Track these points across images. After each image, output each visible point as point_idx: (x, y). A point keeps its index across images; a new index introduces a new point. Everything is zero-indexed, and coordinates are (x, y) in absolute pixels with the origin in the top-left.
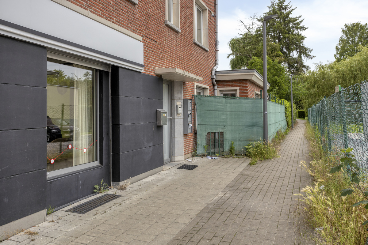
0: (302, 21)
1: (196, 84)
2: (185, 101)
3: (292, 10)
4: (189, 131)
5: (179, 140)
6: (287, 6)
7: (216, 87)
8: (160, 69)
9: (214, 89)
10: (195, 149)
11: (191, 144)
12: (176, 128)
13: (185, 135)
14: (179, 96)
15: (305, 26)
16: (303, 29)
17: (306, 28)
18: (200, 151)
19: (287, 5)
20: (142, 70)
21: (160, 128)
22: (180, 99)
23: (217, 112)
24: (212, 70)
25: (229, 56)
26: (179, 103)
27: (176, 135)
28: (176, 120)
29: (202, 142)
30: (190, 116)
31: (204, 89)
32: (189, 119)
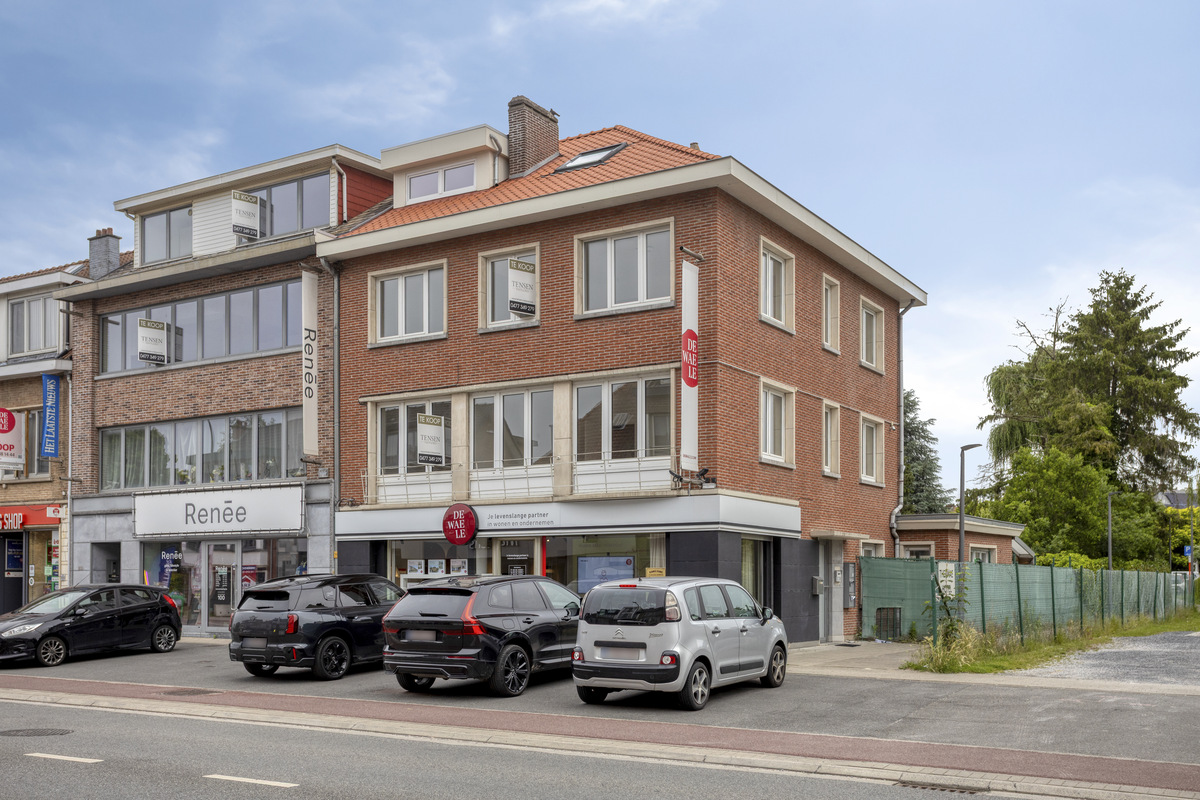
0: (1184, 333)
1: (862, 541)
2: (846, 566)
3: (1151, 307)
4: (851, 605)
5: (838, 616)
6: (1137, 295)
7: (897, 541)
8: (819, 531)
9: (895, 545)
10: (859, 630)
11: (854, 624)
12: (833, 600)
13: (846, 609)
14: (839, 559)
15: (1191, 350)
16: (1183, 356)
17: (1193, 355)
18: (866, 632)
19: (1137, 292)
20: (799, 536)
21: (816, 597)
22: (839, 562)
23: (892, 581)
24: (891, 514)
25: (984, 422)
26: (838, 568)
27: (834, 609)
28: (834, 590)
29: (870, 620)
30: (852, 585)
31: (876, 546)
32: (851, 589)
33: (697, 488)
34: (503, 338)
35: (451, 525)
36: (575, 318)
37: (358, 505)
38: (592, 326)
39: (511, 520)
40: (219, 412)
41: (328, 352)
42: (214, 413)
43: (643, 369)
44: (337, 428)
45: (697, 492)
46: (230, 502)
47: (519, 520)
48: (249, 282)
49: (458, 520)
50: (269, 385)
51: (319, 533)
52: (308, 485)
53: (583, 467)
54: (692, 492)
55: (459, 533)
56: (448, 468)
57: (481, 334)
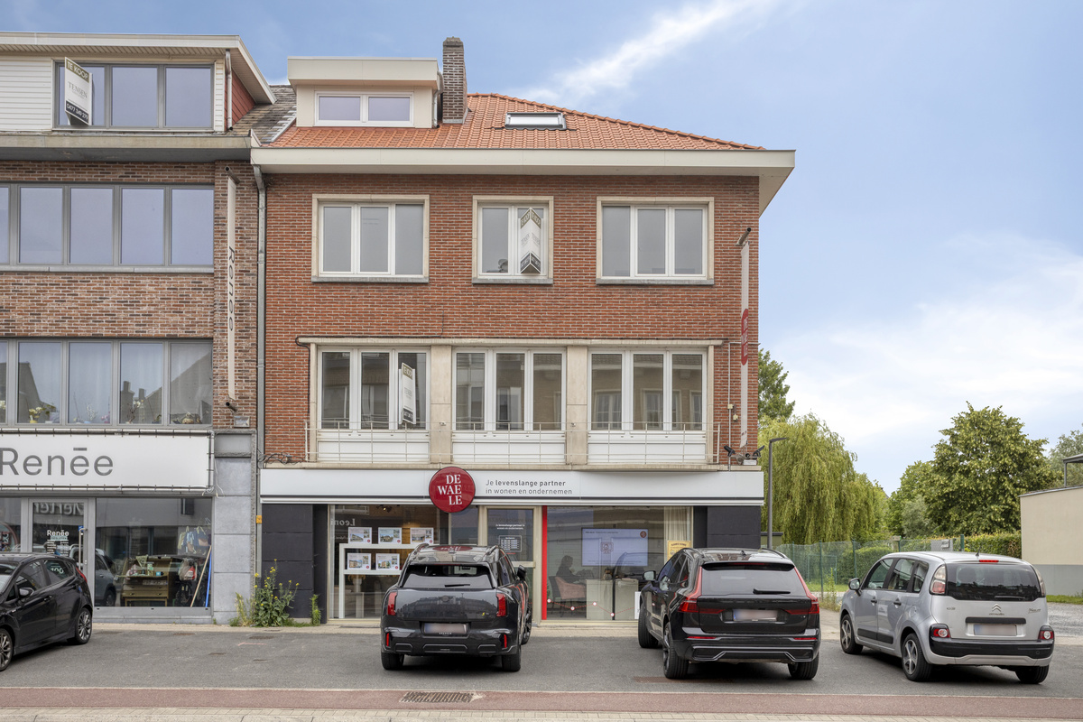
33: (737, 464)
34: (505, 292)
35: (442, 490)
36: (597, 283)
37: (296, 462)
38: (617, 293)
39: (518, 488)
40: (54, 334)
41: (247, 279)
42: (43, 334)
43: (674, 342)
44: (261, 370)
45: (738, 467)
46: (85, 449)
47: (527, 488)
48: (110, 178)
49: (453, 485)
50: (145, 309)
51: (232, 492)
52: (217, 435)
53: (600, 436)
54: (733, 467)
55: (454, 499)
56: (419, 426)
57: (475, 284)
